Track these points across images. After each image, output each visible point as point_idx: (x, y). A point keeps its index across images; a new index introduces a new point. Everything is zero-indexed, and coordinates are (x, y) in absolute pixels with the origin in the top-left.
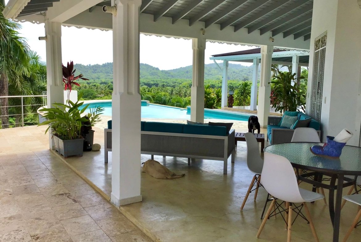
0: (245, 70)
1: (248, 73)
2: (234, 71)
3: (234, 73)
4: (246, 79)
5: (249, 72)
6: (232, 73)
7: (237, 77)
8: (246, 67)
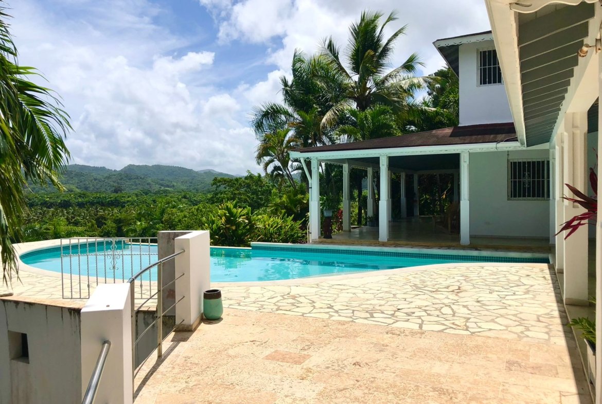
0: (114, 175)
1: (119, 181)
2: (95, 178)
3: (96, 181)
4: (119, 190)
5: (121, 179)
6: (92, 180)
7: (101, 186)
8: (115, 171)
